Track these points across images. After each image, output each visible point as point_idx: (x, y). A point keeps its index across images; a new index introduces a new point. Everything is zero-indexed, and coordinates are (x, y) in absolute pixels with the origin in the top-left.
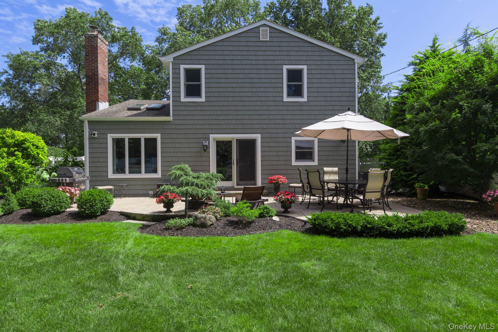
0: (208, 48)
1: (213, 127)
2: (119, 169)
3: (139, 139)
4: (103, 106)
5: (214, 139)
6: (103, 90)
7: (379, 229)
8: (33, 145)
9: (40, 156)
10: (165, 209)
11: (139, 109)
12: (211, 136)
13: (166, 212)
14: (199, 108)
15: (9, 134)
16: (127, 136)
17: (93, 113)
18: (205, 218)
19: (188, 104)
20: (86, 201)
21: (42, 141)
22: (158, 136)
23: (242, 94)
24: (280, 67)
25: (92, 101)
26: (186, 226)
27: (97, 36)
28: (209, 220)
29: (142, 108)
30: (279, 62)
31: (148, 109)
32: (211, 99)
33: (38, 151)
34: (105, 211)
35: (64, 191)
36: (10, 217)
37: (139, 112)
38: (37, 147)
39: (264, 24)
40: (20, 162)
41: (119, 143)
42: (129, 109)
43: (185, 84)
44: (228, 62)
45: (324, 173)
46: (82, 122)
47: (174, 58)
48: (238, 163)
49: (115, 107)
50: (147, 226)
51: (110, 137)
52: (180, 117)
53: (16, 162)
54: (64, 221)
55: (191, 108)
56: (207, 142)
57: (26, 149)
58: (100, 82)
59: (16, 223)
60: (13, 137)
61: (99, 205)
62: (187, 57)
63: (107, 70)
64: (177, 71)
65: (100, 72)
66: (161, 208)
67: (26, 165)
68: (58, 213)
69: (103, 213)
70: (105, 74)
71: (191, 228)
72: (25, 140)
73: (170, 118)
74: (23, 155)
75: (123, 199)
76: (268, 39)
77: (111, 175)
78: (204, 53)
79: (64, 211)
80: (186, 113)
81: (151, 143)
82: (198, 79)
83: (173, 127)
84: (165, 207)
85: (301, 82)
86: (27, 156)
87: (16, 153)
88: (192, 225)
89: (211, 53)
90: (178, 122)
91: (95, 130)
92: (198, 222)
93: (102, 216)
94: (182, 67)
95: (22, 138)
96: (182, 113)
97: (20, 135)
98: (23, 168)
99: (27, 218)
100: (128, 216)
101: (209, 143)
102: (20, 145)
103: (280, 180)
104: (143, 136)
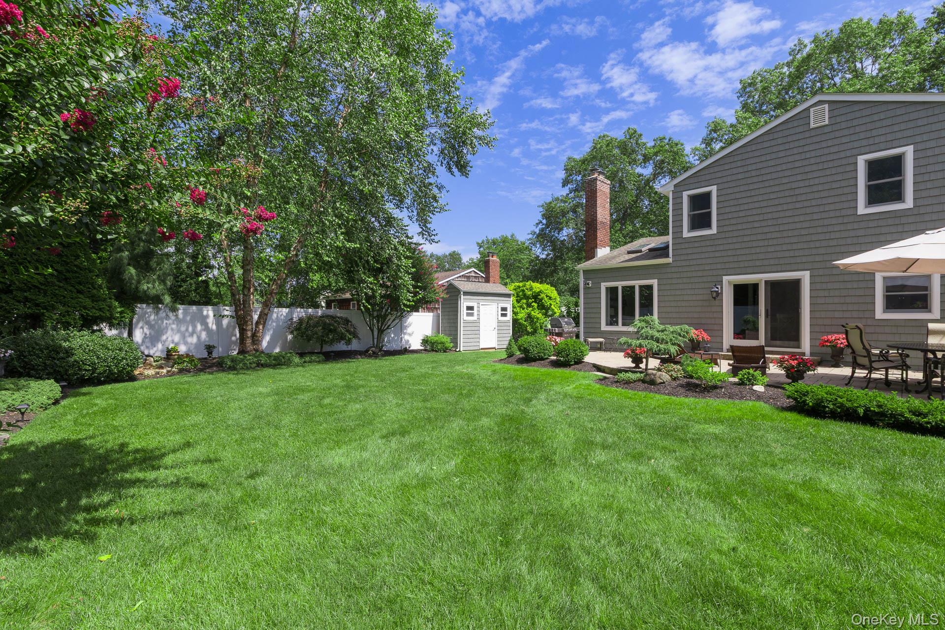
0: (721, 162)
1: (727, 266)
2: (612, 320)
3: (633, 287)
4: (603, 252)
5: (729, 282)
6: (602, 234)
7: (895, 417)
8: (547, 296)
9: (552, 306)
10: (634, 365)
11: (640, 251)
12: (725, 278)
13: (634, 368)
14: (708, 243)
15: (528, 287)
16: (620, 284)
17: (590, 262)
18: (655, 375)
19: (693, 240)
20: (563, 350)
21: (555, 292)
22: (654, 282)
23: (776, 215)
24: (851, 160)
25: (592, 248)
26: (635, 381)
27: (596, 179)
28: (660, 378)
29: (643, 249)
30: (848, 153)
31: (650, 250)
32: (725, 229)
33: (551, 302)
34: (579, 362)
35: (550, 340)
36: (510, 359)
37: (639, 254)
38: (550, 298)
39: (819, 101)
40: (537, 314)
41: (612, 292)
42: (629, 253)
43: (689, 215)
44: (754, 173)
45: (929, 332)
46: (578, 272)
47: (675, 186)
48: (769, 313)
49: (616, 252)
50: (605, 378)
51: (604, 286)
52: (682, 258)
53: (533, 313)
54: (545, 366)
55: (696, 245)
56: (719, 287)
57: (541, 300)
58: (599, 226)
59: (513, 364)
60: (531, 289)
61: (573, 355)
62: (692, 181)
63: (608, 212)
64: (679, 201)
65: (598, 216)
66: (628, 363)
67: (540, 316)
68: (542, 359)
69: (576, 363)
70: (606, 217)
71: (640, 383)
72: (541, 292)
73: (670, 260)
74: (538, 306)
75: (613, 353)
76: (827, 122)
77: (604, 327)
78: (716, 169)
79: (547, 358)
80: (690, 251)
81: (647, 291)
82: (708, 205)
83: (673, 270)
84: (633, 362)
85: (901, 176)
86: (542, 307)
87: (533, 304)
88: (642, 380)
89: (726, 167)
90: (679, 264)
91: (589, 279)
92: (648, 378)
93: (576, 366)
94: (685, 195)
95: (538, 290)
96: (684, 252)
97: (537, 286)
98: (538, 318)
99: (521, 361)
100: (599, 368)
101: (722, 288)
102: (536, 297)
103: (839, 342)
104: (637, 283)
